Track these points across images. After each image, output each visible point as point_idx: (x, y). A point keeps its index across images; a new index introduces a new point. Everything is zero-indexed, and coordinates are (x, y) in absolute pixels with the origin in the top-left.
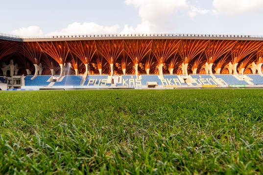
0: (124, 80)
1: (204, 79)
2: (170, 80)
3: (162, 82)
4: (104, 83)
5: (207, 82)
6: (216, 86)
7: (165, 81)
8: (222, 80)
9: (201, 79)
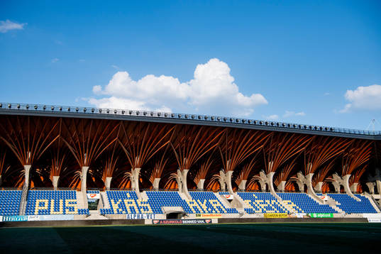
0: (112, 201)
1: (263, 201)
2: (205, 203)
3: (191, 206)
4: (72, 209)
5: (269, 208)
6: (288, 216)
7: (195, 204)
8: (293, 204)
9: (258, 202)
